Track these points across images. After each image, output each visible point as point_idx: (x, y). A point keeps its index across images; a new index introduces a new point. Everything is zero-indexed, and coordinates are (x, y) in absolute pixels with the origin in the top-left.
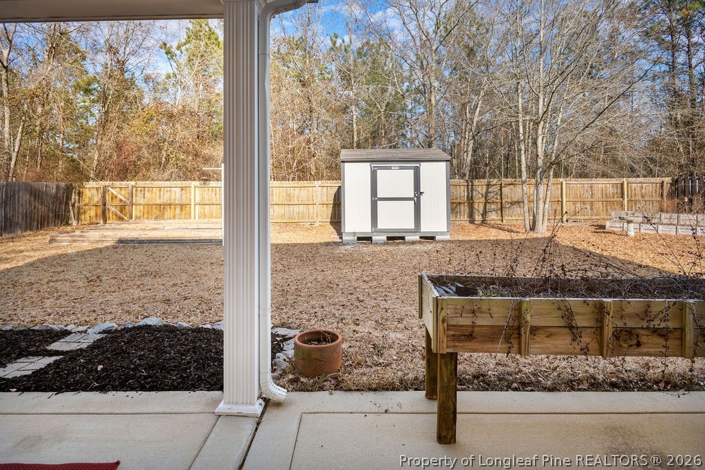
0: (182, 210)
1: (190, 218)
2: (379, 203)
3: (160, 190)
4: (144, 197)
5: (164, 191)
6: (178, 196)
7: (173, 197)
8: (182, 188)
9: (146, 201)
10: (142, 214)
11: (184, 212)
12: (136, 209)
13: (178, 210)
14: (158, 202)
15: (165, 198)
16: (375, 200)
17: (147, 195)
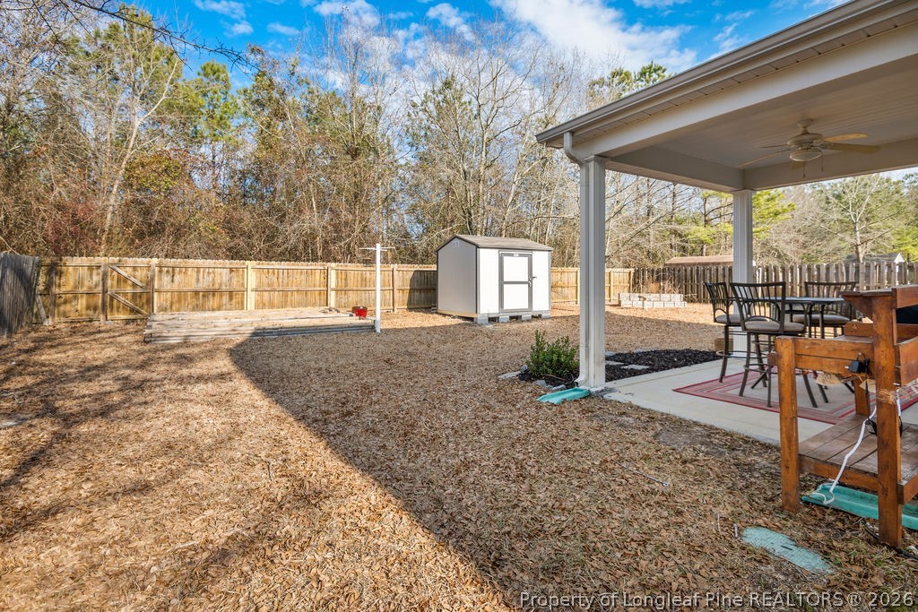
0: (231, 299)
1: (243, 309)
2: (505, 285)
3: (198, 272)
4: (173, 281)
5: (204, 272)
6: (225, 278)
7: (218, 280)
8: (231, 270)
9: (175, 286)
10: (169, 303)
11: (234, 301)
12: (159, 297)
13: (225, 299)
14: (194, 286)
15: (205, 283)
16: (502, 283)
17: (177, 278)
